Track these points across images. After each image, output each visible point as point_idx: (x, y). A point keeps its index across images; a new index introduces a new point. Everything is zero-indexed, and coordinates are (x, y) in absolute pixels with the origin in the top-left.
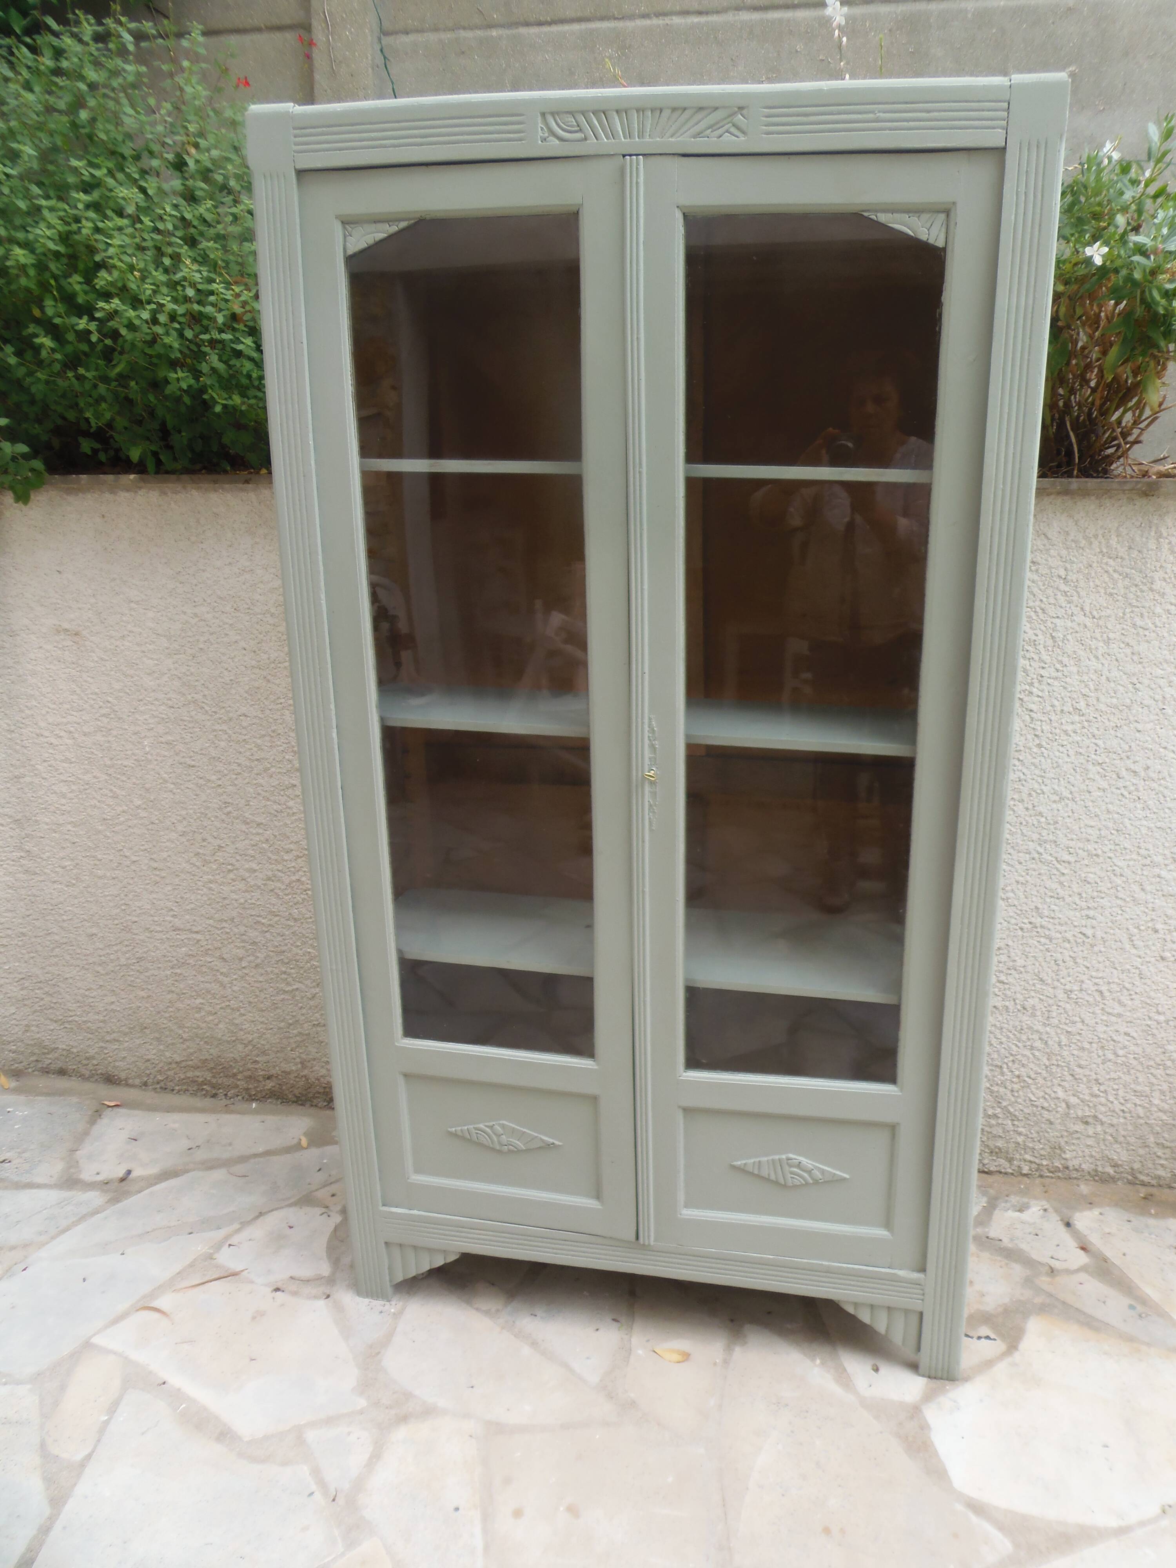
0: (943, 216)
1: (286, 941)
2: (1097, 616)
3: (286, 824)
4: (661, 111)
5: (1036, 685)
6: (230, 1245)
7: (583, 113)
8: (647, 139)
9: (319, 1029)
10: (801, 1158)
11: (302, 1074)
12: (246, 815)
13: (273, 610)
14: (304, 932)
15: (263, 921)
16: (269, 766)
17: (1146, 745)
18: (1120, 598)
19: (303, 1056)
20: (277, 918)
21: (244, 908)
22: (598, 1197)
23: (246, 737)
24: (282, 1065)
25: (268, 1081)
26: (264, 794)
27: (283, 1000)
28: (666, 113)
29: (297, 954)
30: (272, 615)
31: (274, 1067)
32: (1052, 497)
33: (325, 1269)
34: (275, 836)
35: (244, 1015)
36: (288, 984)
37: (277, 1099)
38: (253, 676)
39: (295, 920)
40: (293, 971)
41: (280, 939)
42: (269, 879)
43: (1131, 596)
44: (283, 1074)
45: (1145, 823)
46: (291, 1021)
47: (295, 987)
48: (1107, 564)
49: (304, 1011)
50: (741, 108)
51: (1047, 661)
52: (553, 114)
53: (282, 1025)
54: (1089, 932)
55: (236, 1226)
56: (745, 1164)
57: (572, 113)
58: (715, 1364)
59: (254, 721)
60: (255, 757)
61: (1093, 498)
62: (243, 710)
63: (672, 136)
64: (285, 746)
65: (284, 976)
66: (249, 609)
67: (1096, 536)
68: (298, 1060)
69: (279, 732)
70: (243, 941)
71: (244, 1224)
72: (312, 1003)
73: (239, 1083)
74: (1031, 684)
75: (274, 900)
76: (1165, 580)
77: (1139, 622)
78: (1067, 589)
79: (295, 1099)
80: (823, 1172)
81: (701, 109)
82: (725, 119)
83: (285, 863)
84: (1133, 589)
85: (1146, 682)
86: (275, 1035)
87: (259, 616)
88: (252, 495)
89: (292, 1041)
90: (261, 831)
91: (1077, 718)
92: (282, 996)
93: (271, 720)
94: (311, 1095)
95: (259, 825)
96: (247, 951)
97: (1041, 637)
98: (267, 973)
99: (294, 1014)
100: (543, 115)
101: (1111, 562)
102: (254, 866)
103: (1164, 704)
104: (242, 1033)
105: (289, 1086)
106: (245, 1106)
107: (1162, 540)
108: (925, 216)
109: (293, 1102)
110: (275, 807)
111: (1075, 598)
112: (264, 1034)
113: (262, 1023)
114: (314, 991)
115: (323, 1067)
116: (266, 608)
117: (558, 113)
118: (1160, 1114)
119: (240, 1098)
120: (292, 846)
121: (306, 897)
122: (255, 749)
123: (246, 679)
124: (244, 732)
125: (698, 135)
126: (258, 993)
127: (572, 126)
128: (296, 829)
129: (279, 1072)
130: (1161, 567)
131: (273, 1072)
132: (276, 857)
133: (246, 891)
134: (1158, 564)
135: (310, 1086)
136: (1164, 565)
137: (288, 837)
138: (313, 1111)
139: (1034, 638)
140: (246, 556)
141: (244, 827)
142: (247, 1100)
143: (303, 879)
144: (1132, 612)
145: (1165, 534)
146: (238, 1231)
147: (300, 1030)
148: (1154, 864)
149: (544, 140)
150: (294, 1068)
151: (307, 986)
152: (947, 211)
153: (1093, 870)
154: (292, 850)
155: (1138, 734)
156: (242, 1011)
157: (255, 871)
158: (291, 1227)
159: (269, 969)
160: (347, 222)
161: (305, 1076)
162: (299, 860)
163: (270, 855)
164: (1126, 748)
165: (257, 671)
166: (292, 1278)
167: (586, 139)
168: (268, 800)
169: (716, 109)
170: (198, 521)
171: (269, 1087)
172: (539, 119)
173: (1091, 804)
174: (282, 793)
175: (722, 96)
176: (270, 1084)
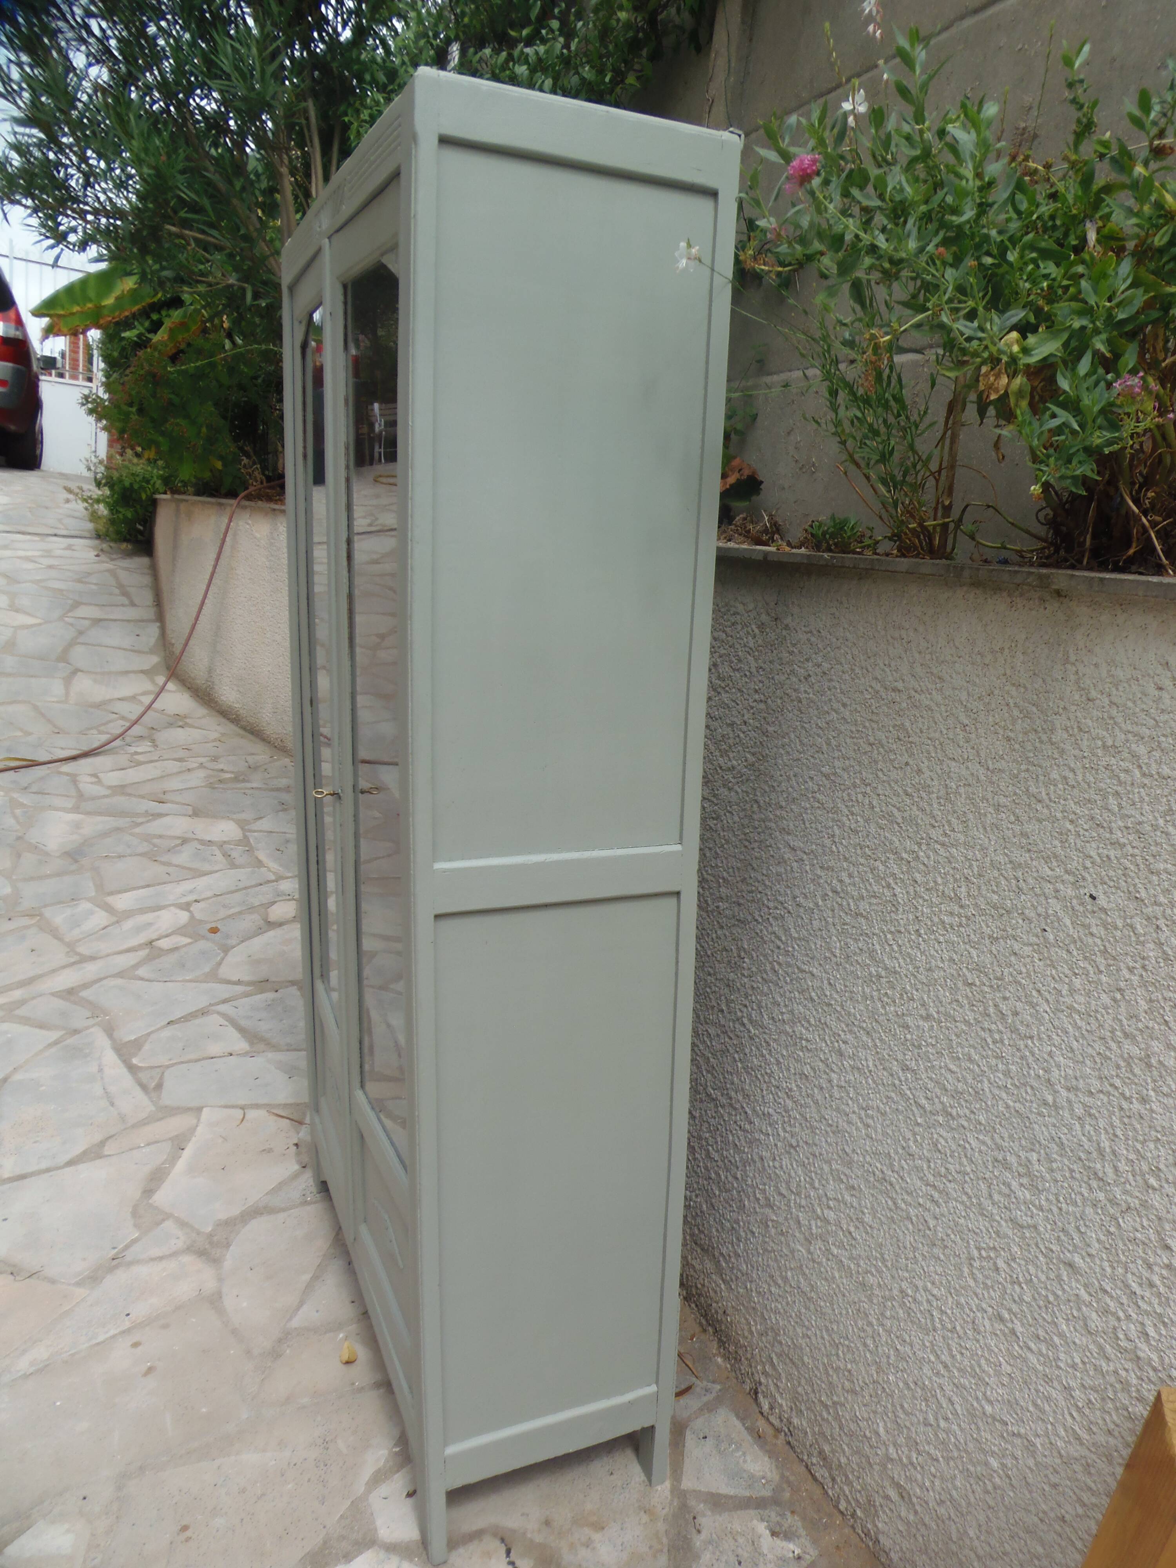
2: (991, 767)
5: (924, 847)
17: (1019, 978)
18: (1017, 746)
32: (965, 588)
43: (1029, 747)
45: (1004, 1095)
48: (1008, 693)
51: (939, 819)
54: (932, 1223)
61: (1005, 594)
67: (1002, 649)
74: (919, 844)
76: (1066, 729)
77: (1033, 789)
78: (966, 722)
84: (1032, 736)
85: (1031, 881)
91: (956, 909)
97: (936, 783)
101: (1014, 692)
103: (1047, 924)
107: (1069, 666)
111: (973, 736)
130: (1065, 708)
134: (1062, 704)
136: (1067, 705)
139: (929, 782)
144: (1027, 770)
145: (1073, 658)
148: (1007, 1167)
153: (945, 1134)
155: (1013, 958)
164: (999, 974)
173: (954, 1038)
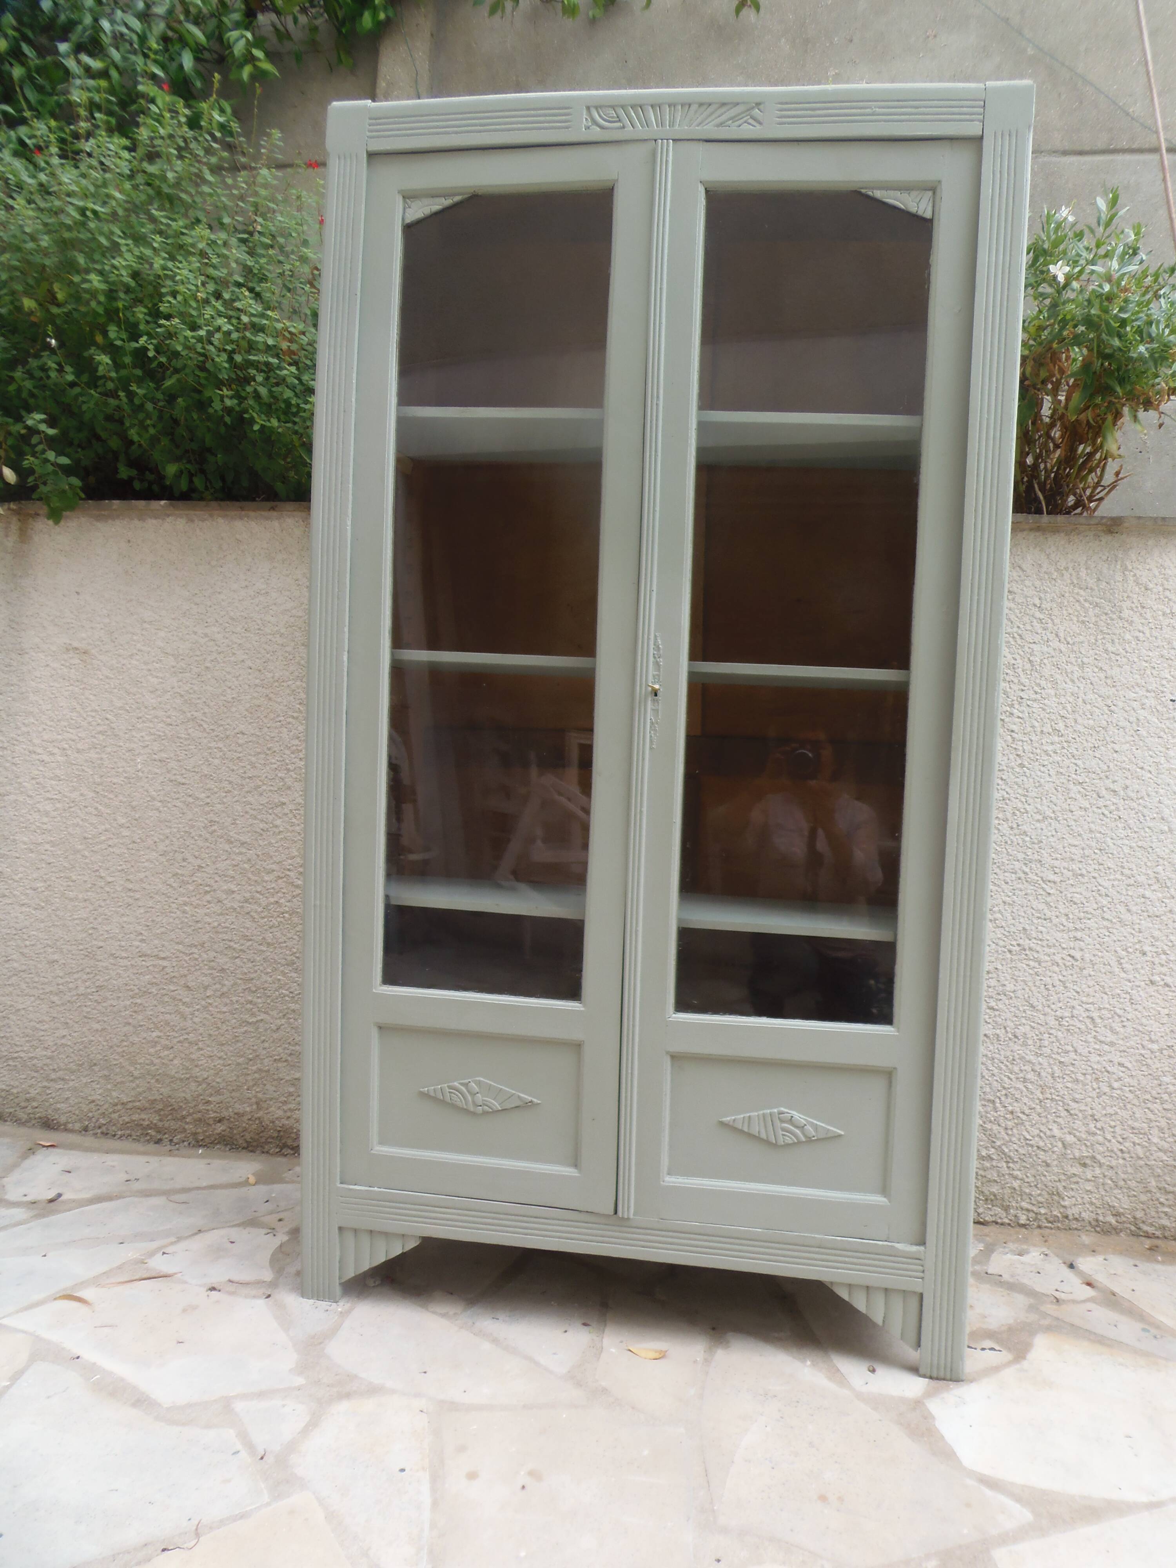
0: (930, 193)
1: (256, 968)
2: (1071, 642)
3: (270, 844)
4: (690, 105)
5: (1017, 706)
6: (164, 1253)
7: (623, 107)
8: (677, 127)
9: (280, 1065)
10: (794, 1113)
11: (256, 1116)
12: (231, 834)
13: (283, 631)
14: (276, 958)
15: (235, 946)
16: (261, 783)
17: (1124, 765)
18: (1091, 625)
19: (260, 1095)
20: (250, 943)
21: (217, 932)
22: (576, 1166)
23: (241, 755)
24: (237, 1106)
25: (219, 1124)
26: (251, 812)
27: (246, 1032)
28: (694, 107)
29: (266, 982)
30: (282, 635)
31: (227, 1108)
32: (1025, 533)
33: (268, 1275)
34: (258, 856)
35: (202, 1049)
36: (253, 1015)
37: (226, 1145)
38: (255, 695)
39: (269, 944)
40: (259, 1000)
41: (250, 965)
42: (246, 901)
43: (1102, 624)
44: (236, 1116)
45: (1127, 842)
46: (251, 1056)
47: (259, 1018)
48: (1078, 594)
49: (266, 1045)
50: (758, 104)
51: (1026, 684)
52: (596, 108)
53: (241, 1060)
54: (1078, 955)
55: (173, 1239)
56: (734, 1120)
57: (613, 107)
58: (695, 1362)
59: (251, 739)
60: (247, 775)
61: (1062, 534)
62: (242, 727)
63: (698, 126)
64: (278, 763)
65: (249, 1006)
66: (259, 629)
67: (1067, 569)
68: (254, 1100)
69: (276, 749)
70: (213, 968)
71: (180, 1239)
72: (275, 1036)
73: (187, 1127)
74: (1012, 706)
75: (248, 924)
76: (1132, 609)
77: (1111, 648)
78: (1042, 617)
79: (245, 1145)
80: (816, 1127)
81: (724, 104)
82: (743, 113)
83: (265, 884)
84: (1104, 617)
85: (1121, 704)
86: (232, 1071)
87: (269, 637)
88: (276, 524)
89: (249, 1078)
90: (244, 850)
91: (1056, 739)
92: (245, 1028)
93: (268, 738)
94: (263, 1140)
95: (243, 844)
96: (213, 978)
97: (1019, 661)
98: (232, 1003)
99: (255, 1047)
100: (588, 108)
101: (1082, 592)
102: (233, 887)
103: (1138, 726)
104: (198, 1070)
105: (240, 1129)
106: (191, 1151)
107: (1127, 573)
108: (914, 193)
109: (244, 1148)
110: (262, 826)
111: (1050, 625)
112: (221, 1070)
113: (220, 1058)
114: (279, 1022)
115: (279, 1108)
116: (277, 628)
117: (601, 107)
118: (1161, 1154)
119: (186, 1143)
120: (274, 867)
121: (282, 920)
122: (249, 767)
123: (248, 697)
124: (240, 749)
125: (721, 124)
126: (219, 1025)
127: (613, 117)
128: (280, 849)
129: (232, 1114)
130: (1128, 597)
131: (225, 1114)
132: (256, 878)
133: (221, 914)
134: (1125, 595)
135: (265, 1129)
136: (1131, 595)
137: (271, 857)
138: (264, 1157)
139: (1013, 662)
140: (263, 580)
141: (227, 847)
142: (193, 1146)
143: (282, 901)
144: (1104, 638)
145: (1130, 568)
146: (172, 1243)
147: (259, 1065)
148: (1139, 885)
149: (587, 128)
150: (248, 1109)
151: (273, 1017)
152: (933, 188)
153: (1078, 890)
154: (273, 871)
155: (1115, 755)
156: (200, 1045)
157: (233, 892)
158: (232, 1242)
159: (234, 999)
160: (408, 197)
161: (259, 1118)
162: (280, 881)
163: (250, 875)
164: (1106, 768)
165: (260, 689)
166: (230, 1281)
167: (624, 127)
168: (255, 818)
169: (738, 104)
170: (220, 548)
171: (219, 1131)
172: (585, 112)
173: (1073, 823)
174: (270, 811)
175: (742, 94)
176: (220, 1128)
